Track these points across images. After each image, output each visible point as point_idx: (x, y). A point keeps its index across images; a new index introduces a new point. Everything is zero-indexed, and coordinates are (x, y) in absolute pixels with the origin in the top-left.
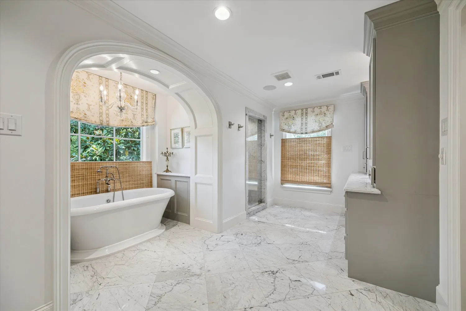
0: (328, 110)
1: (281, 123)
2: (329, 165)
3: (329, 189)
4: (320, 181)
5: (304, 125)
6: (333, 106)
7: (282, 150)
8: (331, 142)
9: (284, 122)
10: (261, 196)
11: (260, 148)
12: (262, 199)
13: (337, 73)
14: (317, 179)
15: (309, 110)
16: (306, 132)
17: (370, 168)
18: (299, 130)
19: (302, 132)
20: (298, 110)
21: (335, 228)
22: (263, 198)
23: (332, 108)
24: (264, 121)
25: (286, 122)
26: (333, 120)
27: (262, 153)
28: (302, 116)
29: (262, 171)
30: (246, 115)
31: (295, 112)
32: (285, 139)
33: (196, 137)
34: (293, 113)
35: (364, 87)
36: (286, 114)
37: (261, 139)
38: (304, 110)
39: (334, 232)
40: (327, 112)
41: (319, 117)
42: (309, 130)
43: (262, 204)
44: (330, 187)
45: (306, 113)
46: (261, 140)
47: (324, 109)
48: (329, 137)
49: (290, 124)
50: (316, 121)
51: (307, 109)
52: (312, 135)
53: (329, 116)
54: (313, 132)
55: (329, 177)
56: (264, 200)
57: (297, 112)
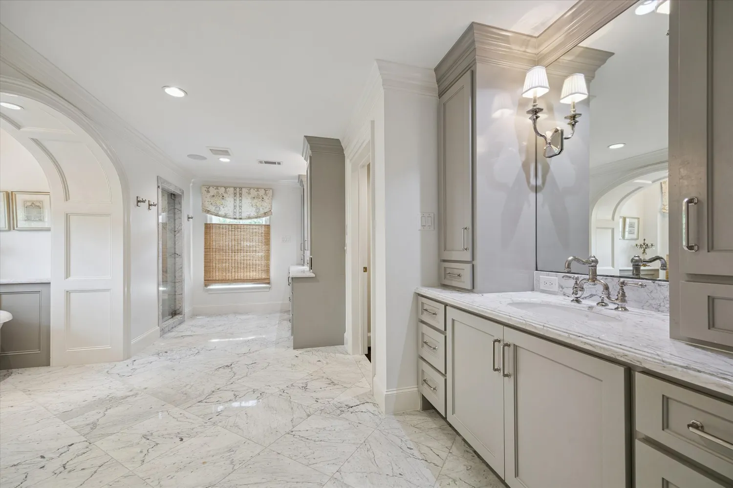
0: (266, 194)
1: (205, 202)
2: (268, 257)
3: (268, 285)
4: (257, 277)
5: (238, 208)
6: (271, 191)
7: (206, 239)
8: (269, 231)
9: (209, 201)
10: (175, 306)
11: (173, 236)
12: (176, 309)
13: (279, 163)
14: (253, 275)
15: (244, 190)
16: (240, 217)
17: (307, 259)
18: (231, 214)
19: (235, 217)
20: (230, 187)
21: (277, 323)
22: (178, 307)
23: (270, 192)
24: (180, 196)
25: (212, 201)
26: (271, 206)
27: (177, 242)
28: (235, 196)
29: (177, 269)
30: (158, 187)
31: (226, 190)
32: (210, 224)
33: (67, 214)
34: (222, 190)
35: (301, 179)
36: (213, 191)
37: (175, 222)
38: (238, 190)
39: (277, 326)
40: (264, 197)
41: (255, 201)
42: (244, 215)
43: (178, 317)
44: (269, 283)
45: (241, 194)
46: (175, 224)
47: (262, 192)
48: (268, 225)
49: (218, 204)
50: (252, 206)
51: (241, 189)
52: (248, 222)
53: (267, 201)
54: (249, 218)
55: (268, 271)
56: (180, 310)
57: (227, 190)
